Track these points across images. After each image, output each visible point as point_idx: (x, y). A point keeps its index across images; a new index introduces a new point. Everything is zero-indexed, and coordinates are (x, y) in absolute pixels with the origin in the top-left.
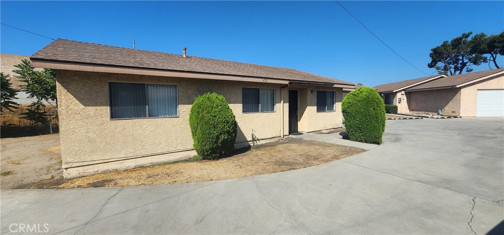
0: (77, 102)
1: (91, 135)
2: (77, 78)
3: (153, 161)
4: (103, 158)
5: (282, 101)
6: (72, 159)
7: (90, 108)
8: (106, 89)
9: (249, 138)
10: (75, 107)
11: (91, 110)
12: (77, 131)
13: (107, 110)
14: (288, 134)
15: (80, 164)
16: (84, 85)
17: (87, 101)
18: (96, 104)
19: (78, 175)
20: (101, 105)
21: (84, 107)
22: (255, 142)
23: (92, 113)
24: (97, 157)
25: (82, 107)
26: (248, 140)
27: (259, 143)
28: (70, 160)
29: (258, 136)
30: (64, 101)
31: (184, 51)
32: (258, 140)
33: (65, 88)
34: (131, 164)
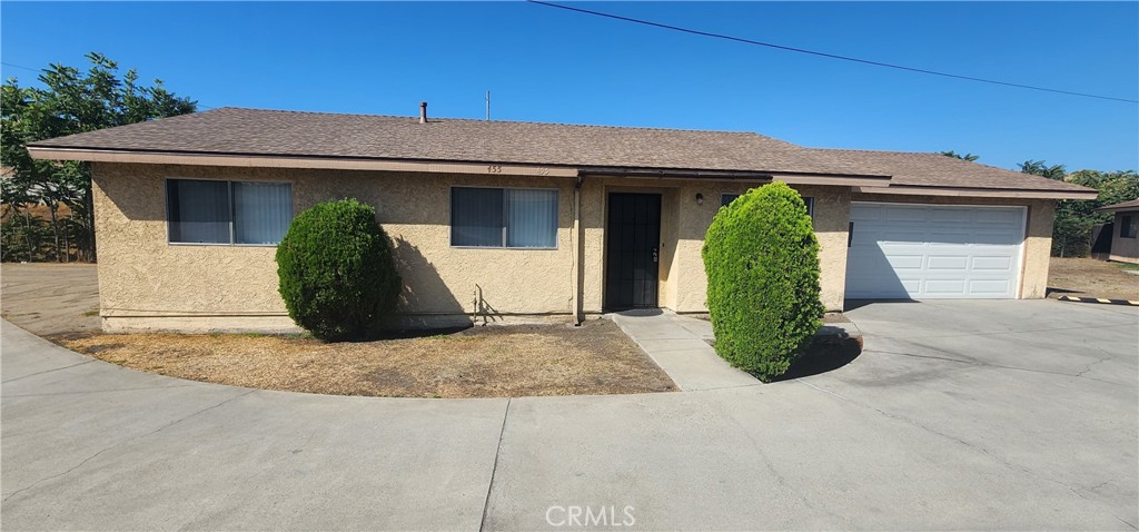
0: (119, 212)
1: (139, 267)
2: (118, 173)
3: (243, 327)
4: (157, 308)
5: (577, 222)
6: (113, 304)
7: (138, 222)
8: (162, 191)
9: (468, 308)
10: (117, 221)
11: (139, 226)
12: (120, 258)
13: (162, 227)
14: (600, 309)
15: (123, 313)
16: (129, 186)
17: (134, 211)
18: (145, 217)
19: (122, 331)
20: (154, 219)
21: (128, 220)
22: (488, 318)
23: (140, 232)
24: (147, 306)
25: (126, 220)
26: (466, 311)
27: (499, 322)
28: (110, 304)
29: (495, 304)
30: (101, 210)
31: (422, 109)
32: (497, 313)
33: (103, 189)
34: (204, 325)
